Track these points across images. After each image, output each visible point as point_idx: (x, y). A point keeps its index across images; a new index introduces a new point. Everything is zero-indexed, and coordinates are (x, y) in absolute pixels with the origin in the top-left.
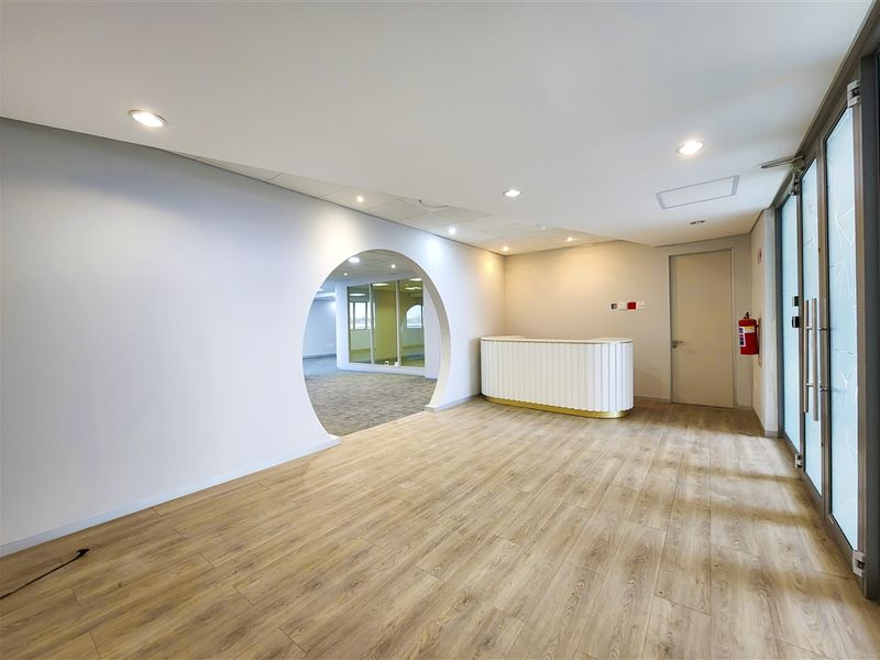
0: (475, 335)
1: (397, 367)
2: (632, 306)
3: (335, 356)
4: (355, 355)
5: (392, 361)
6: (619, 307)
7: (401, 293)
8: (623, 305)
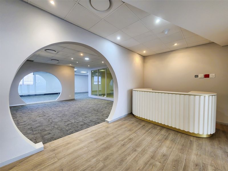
0: (130, 87)
1: (105, 98)
2: (207, 76)
3: (88, 92)
4: (94, 92)
5: (104, 95)
6: (199, 76)
7: (107, 73)
8: (201, 75)
